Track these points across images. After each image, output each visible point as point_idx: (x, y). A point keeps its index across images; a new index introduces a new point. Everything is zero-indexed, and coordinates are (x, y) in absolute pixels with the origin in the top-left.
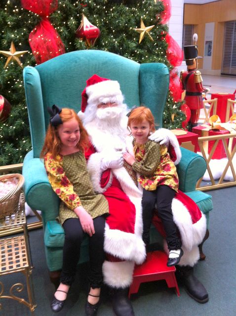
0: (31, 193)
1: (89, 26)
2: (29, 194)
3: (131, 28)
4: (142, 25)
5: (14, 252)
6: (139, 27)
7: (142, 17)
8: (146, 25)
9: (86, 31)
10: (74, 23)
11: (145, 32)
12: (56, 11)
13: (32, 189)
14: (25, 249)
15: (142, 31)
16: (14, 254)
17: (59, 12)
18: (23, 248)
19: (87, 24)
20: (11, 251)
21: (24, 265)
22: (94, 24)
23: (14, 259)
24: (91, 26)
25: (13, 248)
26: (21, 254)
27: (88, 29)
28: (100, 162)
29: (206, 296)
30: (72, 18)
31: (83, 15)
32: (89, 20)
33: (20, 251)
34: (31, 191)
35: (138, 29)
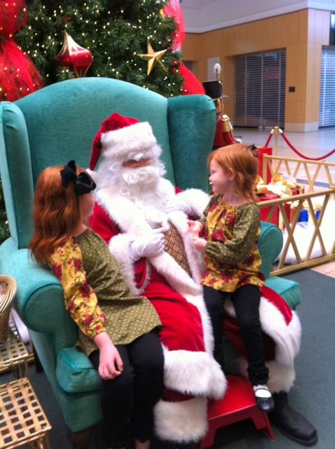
0: (32, 304)
1: (76, 48)
2: (28, 306)
3: (135, 53)
4: (150, 48)
5: (17, 407)
6: (146, 52)
7: (148, 38)
8: (156, 50)
9: (73, 56)
10: (53, 43)
11: (155, 60)
12: (25, 26)
13: (33, 297)
14: (36, 400)
15: (151, 58)
16: (19, 411)
17: (30, 28)
18: (32, 398)
19: (72, 47)
20: (11, 406)
21: (42, 428)
22: (84, 46)
23: (22, 421)
24: (79, 49)
25: (15, 402)
26: (31, 410)
27: (76, 53)
28: (127, 247)
29: (314, 434)
30: (50, 38)
31: (67, 34)
32: (76, 41)
33: (28, 403)
34: (31, 301)
35: (145, 55)
